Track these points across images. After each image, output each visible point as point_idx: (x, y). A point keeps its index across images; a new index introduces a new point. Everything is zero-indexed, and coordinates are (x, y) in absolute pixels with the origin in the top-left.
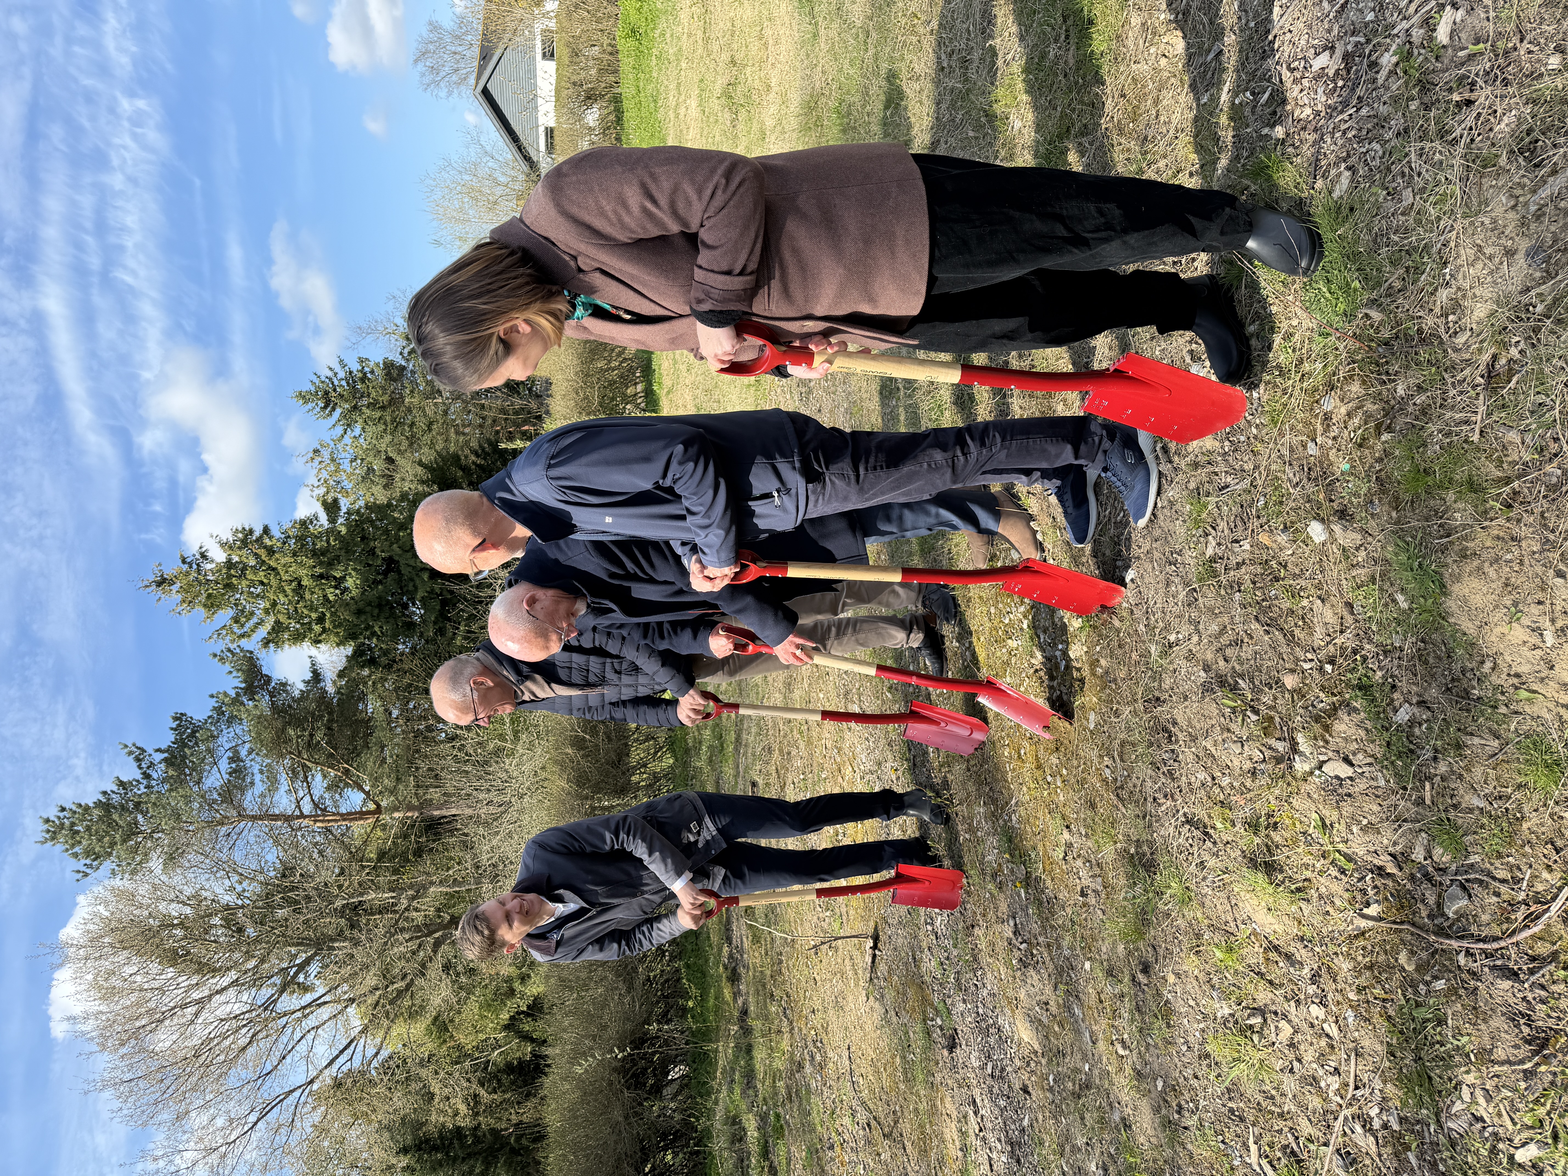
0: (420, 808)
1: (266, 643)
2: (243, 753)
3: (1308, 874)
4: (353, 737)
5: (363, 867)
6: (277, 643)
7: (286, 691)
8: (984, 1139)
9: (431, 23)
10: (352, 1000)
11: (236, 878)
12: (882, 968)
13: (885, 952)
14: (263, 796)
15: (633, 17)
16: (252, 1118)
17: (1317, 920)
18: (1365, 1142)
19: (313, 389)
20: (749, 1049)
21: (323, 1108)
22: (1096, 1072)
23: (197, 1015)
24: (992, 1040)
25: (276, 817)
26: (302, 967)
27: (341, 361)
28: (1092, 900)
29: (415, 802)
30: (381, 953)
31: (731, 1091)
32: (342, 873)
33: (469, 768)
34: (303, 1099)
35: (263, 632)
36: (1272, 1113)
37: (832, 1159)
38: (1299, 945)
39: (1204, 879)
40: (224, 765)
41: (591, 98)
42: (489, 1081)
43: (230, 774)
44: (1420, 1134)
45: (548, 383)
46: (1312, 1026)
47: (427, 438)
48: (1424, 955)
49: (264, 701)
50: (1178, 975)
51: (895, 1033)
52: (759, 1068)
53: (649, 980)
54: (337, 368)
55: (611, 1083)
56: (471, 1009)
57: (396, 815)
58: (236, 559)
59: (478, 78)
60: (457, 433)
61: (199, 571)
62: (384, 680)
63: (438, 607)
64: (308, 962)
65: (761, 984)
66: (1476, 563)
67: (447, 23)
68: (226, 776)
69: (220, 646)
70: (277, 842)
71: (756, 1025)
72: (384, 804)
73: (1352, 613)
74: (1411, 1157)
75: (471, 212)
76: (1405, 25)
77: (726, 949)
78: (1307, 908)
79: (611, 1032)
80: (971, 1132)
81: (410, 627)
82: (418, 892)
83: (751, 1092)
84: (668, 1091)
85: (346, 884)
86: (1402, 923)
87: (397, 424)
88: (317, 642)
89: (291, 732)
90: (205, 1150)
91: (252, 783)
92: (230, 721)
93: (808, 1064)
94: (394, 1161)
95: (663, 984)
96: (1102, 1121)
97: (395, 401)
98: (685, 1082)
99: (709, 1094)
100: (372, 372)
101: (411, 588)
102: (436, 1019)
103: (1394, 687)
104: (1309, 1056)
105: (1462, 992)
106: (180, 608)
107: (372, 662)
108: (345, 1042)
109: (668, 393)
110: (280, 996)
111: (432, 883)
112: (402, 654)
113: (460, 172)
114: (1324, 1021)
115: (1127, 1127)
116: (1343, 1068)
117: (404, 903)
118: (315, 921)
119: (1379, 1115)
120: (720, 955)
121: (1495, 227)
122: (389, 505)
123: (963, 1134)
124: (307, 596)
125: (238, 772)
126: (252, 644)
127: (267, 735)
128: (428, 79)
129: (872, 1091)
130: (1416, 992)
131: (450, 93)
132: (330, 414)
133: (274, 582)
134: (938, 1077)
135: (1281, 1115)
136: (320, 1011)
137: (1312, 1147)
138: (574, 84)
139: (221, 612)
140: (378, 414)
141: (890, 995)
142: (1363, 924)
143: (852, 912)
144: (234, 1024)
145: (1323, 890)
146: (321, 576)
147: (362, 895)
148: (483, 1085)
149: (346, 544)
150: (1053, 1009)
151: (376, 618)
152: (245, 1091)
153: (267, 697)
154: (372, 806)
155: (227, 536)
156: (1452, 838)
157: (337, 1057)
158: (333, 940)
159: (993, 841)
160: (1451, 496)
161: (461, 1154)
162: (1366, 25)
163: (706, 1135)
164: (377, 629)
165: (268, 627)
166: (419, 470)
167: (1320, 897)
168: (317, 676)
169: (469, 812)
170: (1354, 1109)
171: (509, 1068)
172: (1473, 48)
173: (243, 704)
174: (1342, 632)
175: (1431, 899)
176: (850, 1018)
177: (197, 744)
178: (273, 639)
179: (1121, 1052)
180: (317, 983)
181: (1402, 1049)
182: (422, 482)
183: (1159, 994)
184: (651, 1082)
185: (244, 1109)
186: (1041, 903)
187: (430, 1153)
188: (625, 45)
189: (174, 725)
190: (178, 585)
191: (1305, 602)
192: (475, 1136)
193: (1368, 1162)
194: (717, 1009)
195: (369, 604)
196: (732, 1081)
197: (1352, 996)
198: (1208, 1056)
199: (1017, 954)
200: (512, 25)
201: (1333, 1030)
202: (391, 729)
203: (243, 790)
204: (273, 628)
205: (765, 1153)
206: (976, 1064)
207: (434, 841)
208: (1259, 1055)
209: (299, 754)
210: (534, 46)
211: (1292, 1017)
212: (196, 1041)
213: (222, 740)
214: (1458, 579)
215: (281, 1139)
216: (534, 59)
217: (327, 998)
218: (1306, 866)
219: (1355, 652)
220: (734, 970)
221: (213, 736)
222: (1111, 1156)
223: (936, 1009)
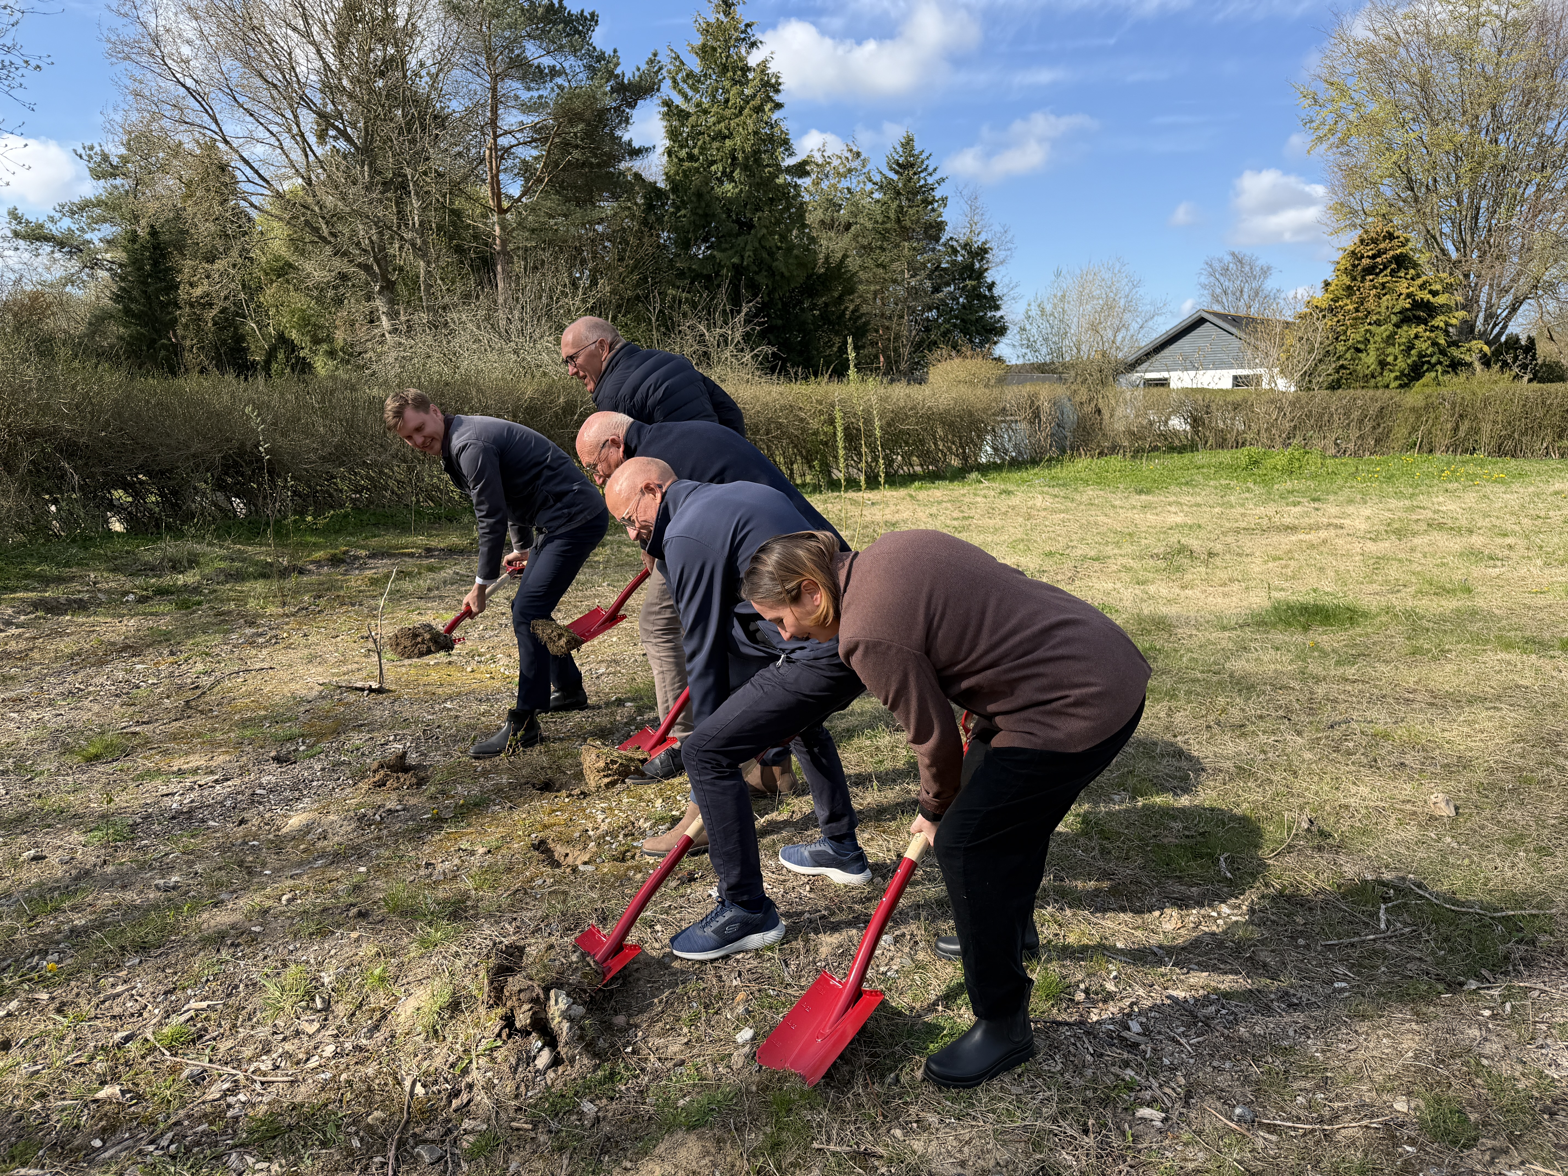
0: (504, 252)
1: (668, 104)
2: (560, 80)
3: (450, 1039)
4: (574, 186)
5: (444, 196)
6: (667, 114)
7: (620, 123)
8: (192, 789)
9: (1269, 268)
10: (309, 182)
11: (433, 70)
12: (352, 697)
13: (366, 699)
14: (517, 98)
15: (1269, 463)
16: (189, 82)
17: (410, 1048)
18: (214, 1092)
19: (916, 152)
20: (264, 576)
21: (198, 152)
22: (264, 879)
23: (295, 29)
24: (287, 793)
25: (494, 110)
26: (343, 134)
27: (943, 180)
28: (422, 872)
29: (511, 246)
30: (358, 213)
31: (223, 558)
32: (440, 175)
33: (544, 300)
34: (209, 133)
35: (678, 100)
36: (237, 1018)
37: (161, 654)
38: (387, 1035)
39: (445, 958)
40: (547, 61)
41: (1196, 422)
42: (227, 319)
43: (538, 67)
44: (224, 1133)
45: (921, 381)
46: (316, 1048)
47: (869, 263)
48: (382, 1130)
49: (610, 102)
50: (357, 940)
51: (289, 709)
52: (246, 586)
53: (333, 477)
54: (936, 176)
55: (228, 440)
56: (299, 301)
57: (497, 228)
58: (751, 76)
59: (1216, 314)
60: (875, 293)
61: (737, 40)
62: (633, 217)
63: (705, 272)
64: (349, 139)
65: (332, 586)
66: (713, 1150)
67: (1270, 284)
68: (536, 62)
69: (665, 59)
70: (470, 111)
71: (291, 582)
72: (508, 216)
73: (675, 1065)
74: (205, 1126)
75: (1089, 307)
76: (1155, 1085)
77: (364, 553)
78: (420, 1039)
79: (280, 441)
80: (196, 778)
81: (686, 245)
82: (420, 249)
83: (222, 578)
84: (220, 497)
85: (428, 180)
86: (409, 1113)
87: (884, 235)
88: (670, 153)
89: (581, 126)
90: (157, 36)
91: (529, 89)
92: (589, 67)
93: (254, 630)
94: (143, 222)
95: (327, 491)
96: (219, 884)
97: (905, 233)
98: (229, 514)
99: (218, 537)
100: (933, 210)
101: (724, 246)
102: (290, 266)
103: (612, 1099)
104: (288, 1046)
105: (350, 1160)
106: (701, 21)
107: (650, 207)
108: (267, 175)
109: (911, 496)
110: (314, 112)
111: (428, 263)
112: (658, 236)
113: (1127, 296)
114: (321, 1057)
115: (215, 905)
116: (279, 1072)
117: (408, 236)
118: (391, 148)
119: (239, 1101)
120: (358, 547)
121: (983, 1153)
122: (804, 226)
123: (195, 771)
124: (716, 144)
125: (539, 75)
126: (667, 90)
127: (577, 104)
128: (1217, 265)
129: (230, 690)
130: (348, 1125)
131: (1204, 287)
132: (891, 169)
133: (728, 113)
134: (249, 749)
135: (234, 1026)
136: (300, 152)
137: (207, 1051)
138: (1208, 407)
139: (698, 61)
140: (892, 215)
141: (326, 705)
142: (407, 1084)
143: (404, 670)
144: (286, 68)
145: (436, 1051)
146: (734, 159)
147: (417, 194)
148: (221, 312)
149: (767, 183)
150: (320, 844)
151: (693, 212)
152: (218, 75)
153: (614, 104)
154: (505, 204)
155: (773, 68)
156: (481, 1149)
157: (252, 168)
158: (370, 165)
159: (476, 790)
160: (768, 1130)
161: (150, 289)
162: (1160, 1059)
163: (179, 535)
164: (683, 212)
165: (684, 106)
166: (839, 255)
167: (430, 1049)
168: (636, 153)
169: (501, 300)
170: (243, 1082)
171: (239, 339)
172: (1129, 1133)
173: (608, 81)
174: (660, 1059)
175: (429, 1135)
176: (301, 669)
177: (568, 35)
178: (671, 111)
179: (284, 898)
180: (328, 147)
181: (299, 1116)
182: (827, 258)
183: (339, 926)
184: (229, 480)
185: (198, 74)
186: (418, 832)
187: (150, 258)
188: (1242, 455)
189: (586, 14)
190: (725, 20)
191: (685, 1030)
192: (169, 303)
193: (197, 1094)
194: (304, 545)
195: (707, 205)
196: (233, 560)
197: (344, 1077)
198: (285, 966)
199: (370, 813)
200: (1262, 345)
201: (313, 1063)
202: (584, 225)
203: (523, 78)
204: (682, 111)
205: (161, 592)
206: (264, 780)
207: (471, 266)
208: (288, 1007)
209: (557, 135)
210: (1243, 367)
211: (323, 1032)
212: (269, 29)
213: (572, 60)
214: (700, 1138)
215: (167, 110)
216: (1231, 368)
217: (311, 158)
218: (456, 1037)
219: (643, 1070)
220: (343, 561)
221: (575, 51)
222: (187, 892)
223: (313, 745)
